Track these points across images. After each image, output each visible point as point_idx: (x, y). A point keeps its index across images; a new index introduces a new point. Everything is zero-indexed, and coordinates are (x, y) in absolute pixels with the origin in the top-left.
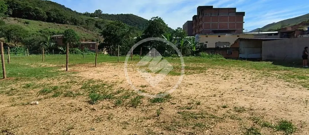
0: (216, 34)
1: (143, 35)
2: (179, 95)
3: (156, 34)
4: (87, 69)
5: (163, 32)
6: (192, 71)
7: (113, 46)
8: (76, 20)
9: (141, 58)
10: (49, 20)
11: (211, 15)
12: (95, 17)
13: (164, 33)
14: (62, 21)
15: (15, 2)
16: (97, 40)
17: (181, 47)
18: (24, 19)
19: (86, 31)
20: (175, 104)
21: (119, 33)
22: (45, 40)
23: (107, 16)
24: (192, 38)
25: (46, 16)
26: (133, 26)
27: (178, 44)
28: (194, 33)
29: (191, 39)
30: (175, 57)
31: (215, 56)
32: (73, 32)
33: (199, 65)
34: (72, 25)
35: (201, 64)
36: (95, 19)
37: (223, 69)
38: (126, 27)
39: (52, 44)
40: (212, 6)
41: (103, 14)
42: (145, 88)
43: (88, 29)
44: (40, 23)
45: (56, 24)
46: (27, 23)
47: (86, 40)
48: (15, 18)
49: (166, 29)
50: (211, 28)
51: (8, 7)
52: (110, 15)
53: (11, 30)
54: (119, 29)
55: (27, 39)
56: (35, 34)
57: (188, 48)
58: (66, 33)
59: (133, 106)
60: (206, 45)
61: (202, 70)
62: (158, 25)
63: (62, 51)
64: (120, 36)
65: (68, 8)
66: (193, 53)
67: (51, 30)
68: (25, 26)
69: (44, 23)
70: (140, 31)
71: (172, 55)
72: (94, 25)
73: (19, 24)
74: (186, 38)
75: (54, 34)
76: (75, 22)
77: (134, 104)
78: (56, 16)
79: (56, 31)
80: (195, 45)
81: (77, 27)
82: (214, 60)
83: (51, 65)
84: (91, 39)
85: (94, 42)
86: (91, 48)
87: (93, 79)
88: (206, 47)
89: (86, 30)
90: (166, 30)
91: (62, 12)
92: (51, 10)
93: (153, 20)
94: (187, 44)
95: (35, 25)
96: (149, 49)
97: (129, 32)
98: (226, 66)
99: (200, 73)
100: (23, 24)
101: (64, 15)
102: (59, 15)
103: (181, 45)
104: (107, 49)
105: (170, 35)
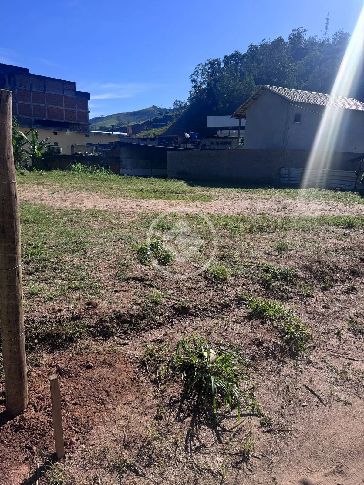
11: (31, 87)
40: (28, 70)
50: (33, 115)
60: (59, 149)
80: (40, 148)
88: (60, 152)
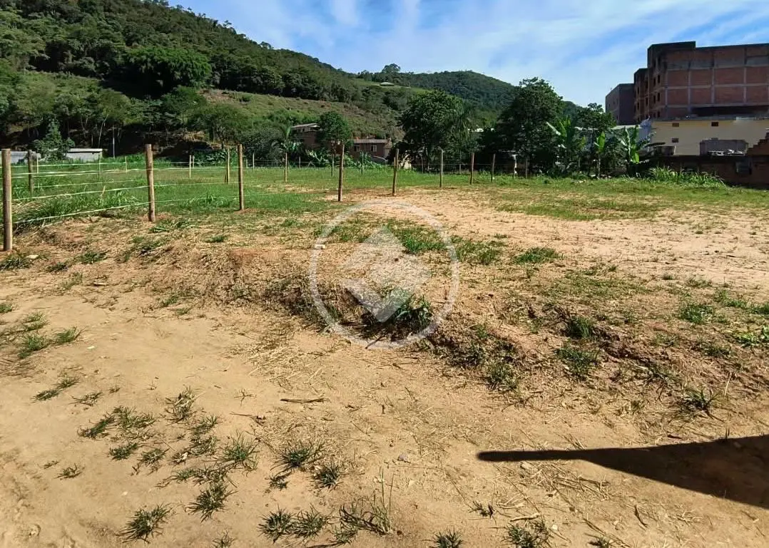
0: (706, 118)
1: (499, 124)
2: (576, 255)
3: (533, 121)
4: (376, 200)
5: (549, 116)
6: (619, 212)
7: (425, 150)
8: (342, 91)
9: (493, 178)
10: (287, 93)
11: (690, 66)
12: (383, 82)
13: (553, 117)
14: (315, 93)
15: (225, 59)
16: (388, 136)
17: (597, 152)
18: (240, 93)
19: (362, 115)
20: (564, 266)
21: (440, 119)
22: (280, 135)
23: (410, 78)
24: (629, 129)
25: (282, 85)
26: (474, 100)
27: (590, 145)
28: (638, 115)
29: (625, 134)
30: (581, 178)
31: (694, 178)
32: (338, 119)
33: (642, 199)
34: (334, 101)
35: (647, 197)
36: (383, 87)
37: (707, 210)
38: (457, 105)
39: (294, 144)
40: (694, 43)
41: (401, 73)
42: (504, 240)
43: (367, 109)
44: (271, 98)
45: (302, 101)
46: (245, 100)
47: (363, 136)
48: (224, 89)
49: (557, 108)
50: (689, 102)
51: (213, 68)
52: (419, 75)
53: (217, 116)
54: (439, 109)
55: (247, 134)
56: (261, 122)
57: (619, 156)
58: (324, 121)
59: (482, 262)
60: (671, 148)
61: (644, 212)
62: (538, 99)
63: (315, 160)
64: (441, 127)
65: (325, 64)
66: (632, 171)
67: (291, 113)
68: (242, 107)
69: (277, 98)
70: (491, 113)
71: (575, 174)
72: (382, 101)
73: (232, 102)
74: (612, 131)
75: (295, 121)
76: (340, 95)
77: (485, 260)
78: (302, 83)
79: (301, 116)
80: (638, 148)
81: (345, 107)
82: (690, 188)
83: (304, 190)
84: (374, 133)
85: (383, 141)
86: (375, 153)
87: (395, 218)
88: (672, 154)
89: (363, 112)
90: (558, 112)
91: (314, 74)
92: (293, 71)
93: (523, 86)
94: (615, 145)
95: (260, 103)
96: (512, 157)
97: (463, 117)
98: (718, 204)
99: (637, 218)
100: (239, 102)
101: (319, 81)
102: (307, 80)
103: (597, 150)
104: (412, 155)
105: (569, 123)
